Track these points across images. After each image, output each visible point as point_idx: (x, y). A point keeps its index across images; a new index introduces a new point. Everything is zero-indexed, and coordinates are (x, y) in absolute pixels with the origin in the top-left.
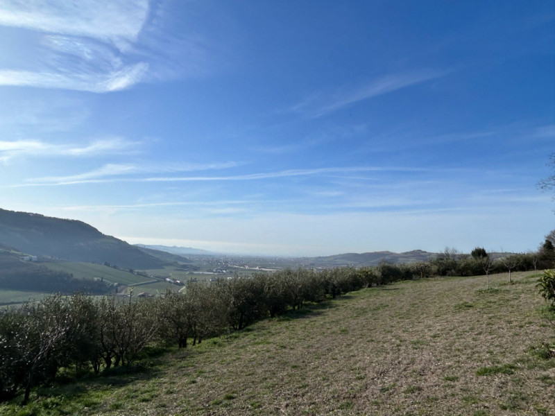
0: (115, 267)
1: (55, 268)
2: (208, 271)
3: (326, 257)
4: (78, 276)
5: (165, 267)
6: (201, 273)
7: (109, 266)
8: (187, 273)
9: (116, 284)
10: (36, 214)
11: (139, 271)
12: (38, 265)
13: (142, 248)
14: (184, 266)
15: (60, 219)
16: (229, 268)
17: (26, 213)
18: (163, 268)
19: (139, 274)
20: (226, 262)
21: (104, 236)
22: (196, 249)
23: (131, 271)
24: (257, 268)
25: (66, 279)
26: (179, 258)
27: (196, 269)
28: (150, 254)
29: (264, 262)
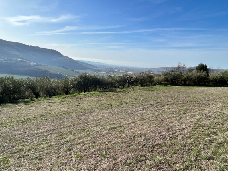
0: (67, 69)
1: (43, 68)
2: (104, 72)
3: (155, 68)
4: (52, 71)
5: (88, 70)
6: (101, 72)
7: (64, 68)
8: (96, 72)
9: (67, 75)
10: (37, 47)
11: (76, 71)
12: (36, 67)
13: (79, 62)
14: (95, 70)
15: (46, 49)
16: (113, 71)
17: (33, 46)
18: (87, 70)
19: (76, 72)
20: (112, 69)
21: (64, 56)
22: (101, 63)
23: (73, 71)
24: (125, 72)
25: (47, 72)
26: (93, 66)
27: (100, 71)
28: (82, 64)
29: (128, 69)
